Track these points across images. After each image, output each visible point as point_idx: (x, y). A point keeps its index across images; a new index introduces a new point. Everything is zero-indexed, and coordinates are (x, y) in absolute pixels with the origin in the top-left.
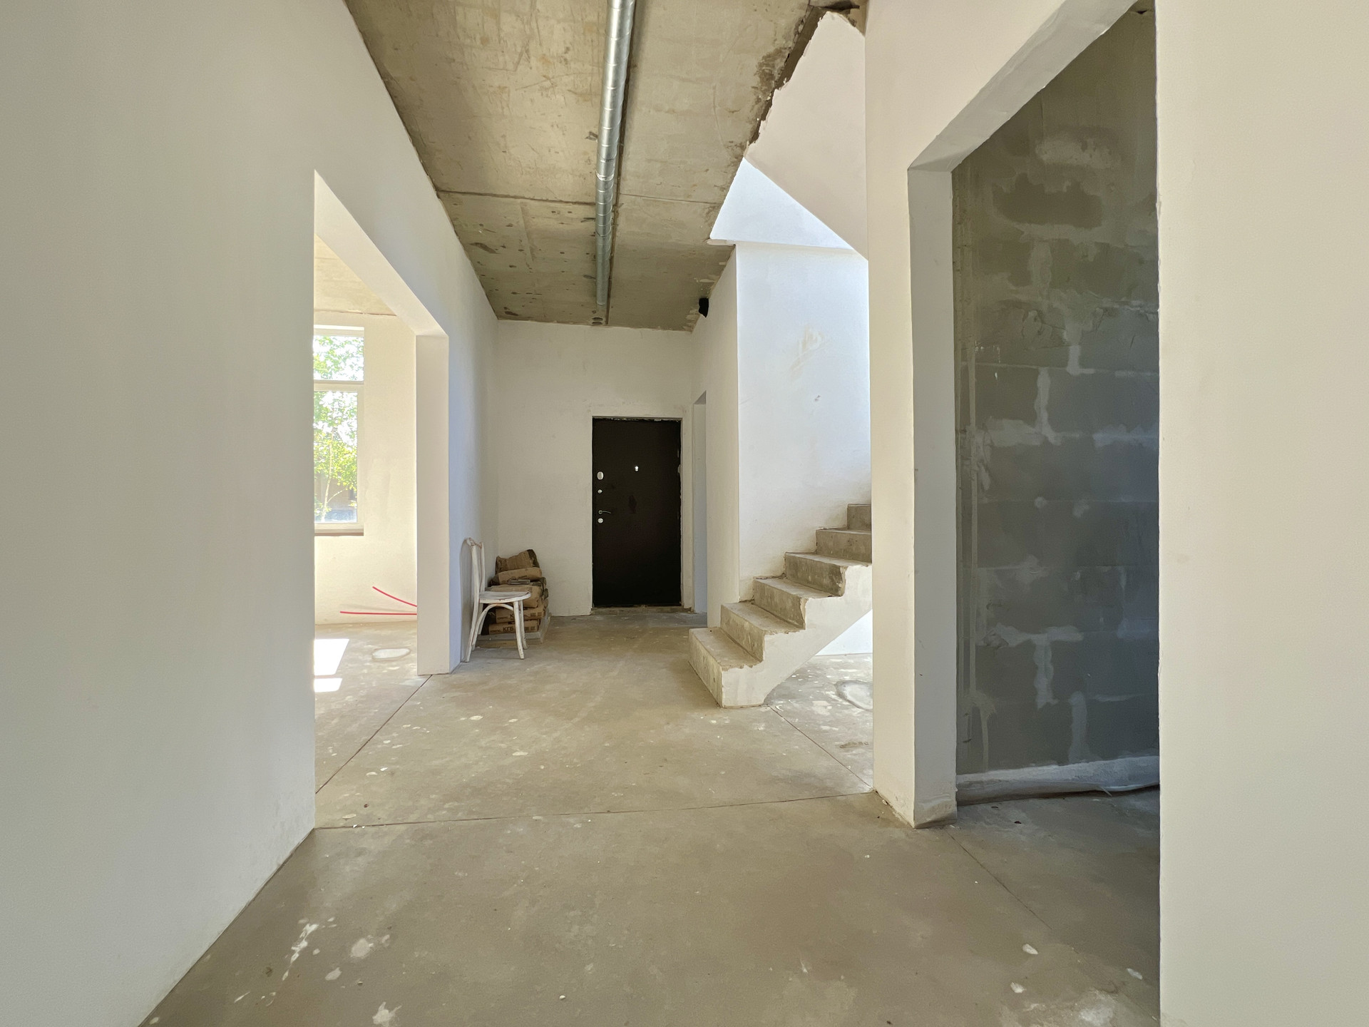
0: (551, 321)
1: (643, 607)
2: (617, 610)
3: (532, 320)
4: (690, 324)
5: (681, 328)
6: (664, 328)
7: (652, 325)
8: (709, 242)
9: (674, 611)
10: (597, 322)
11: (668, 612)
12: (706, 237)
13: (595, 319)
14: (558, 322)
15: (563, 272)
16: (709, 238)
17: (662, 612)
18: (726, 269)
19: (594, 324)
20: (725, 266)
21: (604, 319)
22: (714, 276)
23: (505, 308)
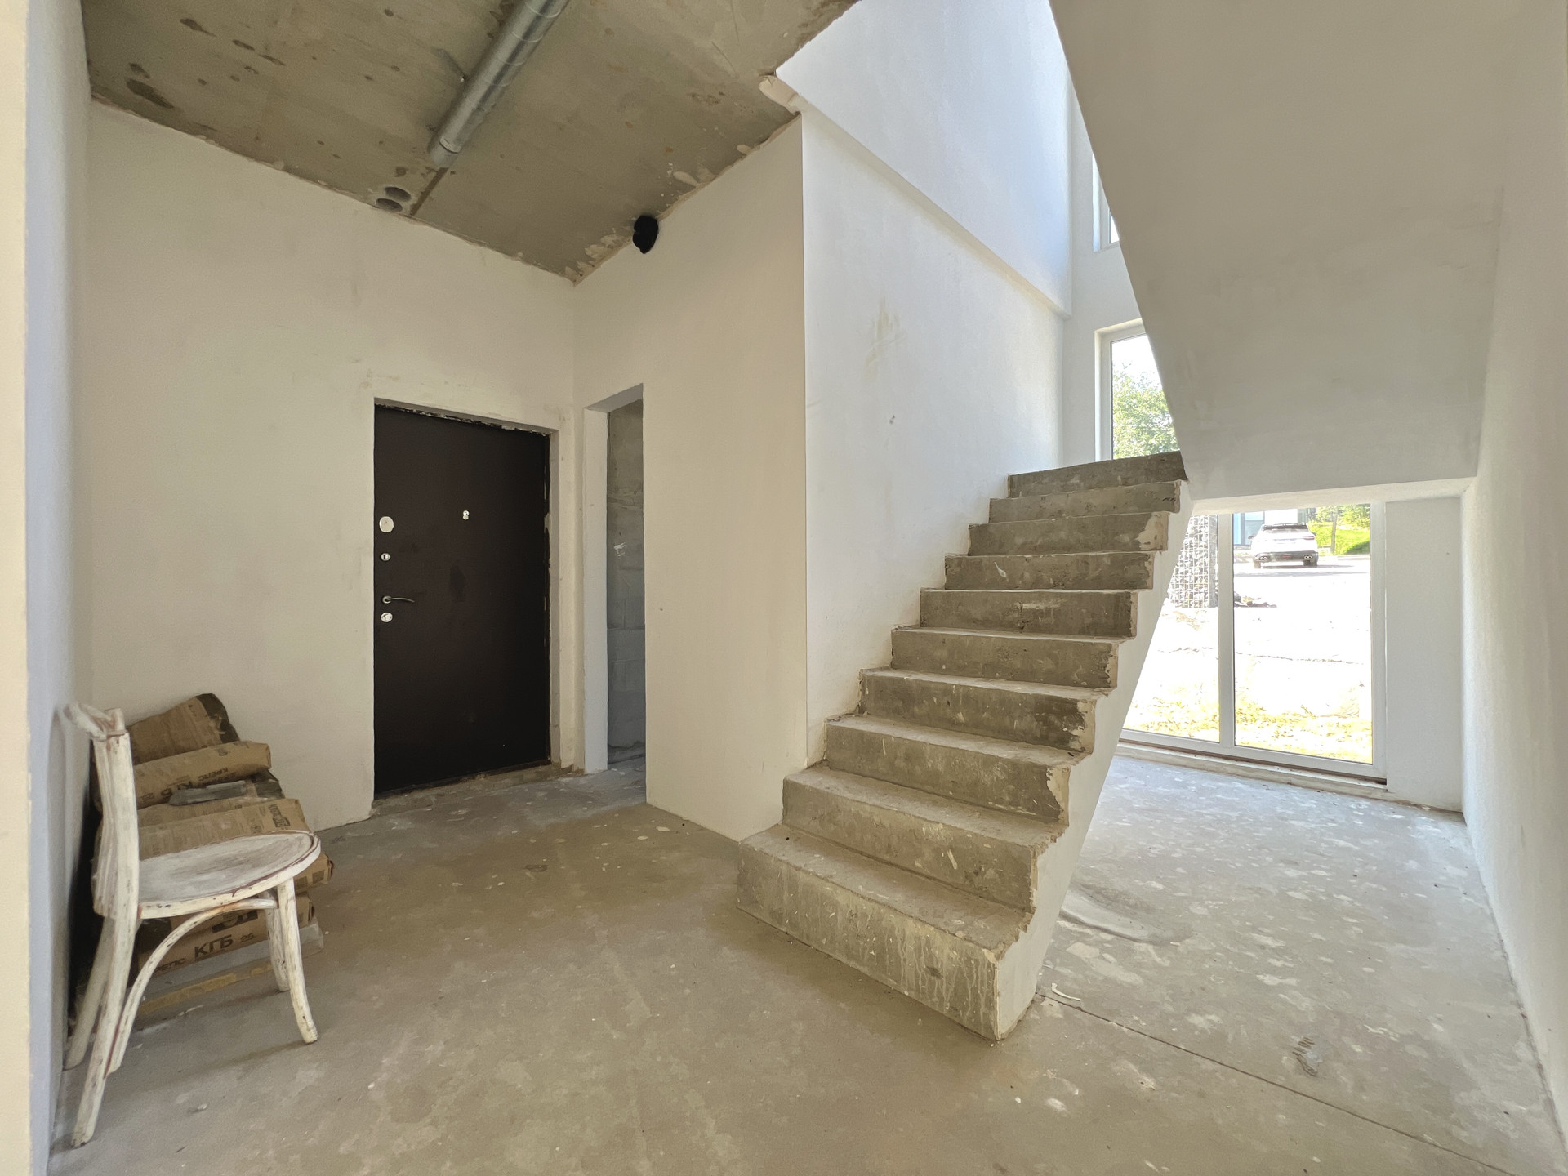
0: (269, 160)
1: (481, 779)
2: (429, 795)
3: (208, 138)
4: (581, 265)
5: (558, 270)
6: (527, 260)
7: (506, 245)
8: (765, 87)
9: (543, 778)
10: (391, 201)
11: (533, 781)
12: (769, 68)
13: (389, 190)
14: (288, 169)
15: (389, 13)
16: (773, 73)
17: (523, 782)
18: (739, 164)
19: (383, 203)
20: (742, 156)
21: (414, 199)
22: (705, 173)
23: (135, 67)
